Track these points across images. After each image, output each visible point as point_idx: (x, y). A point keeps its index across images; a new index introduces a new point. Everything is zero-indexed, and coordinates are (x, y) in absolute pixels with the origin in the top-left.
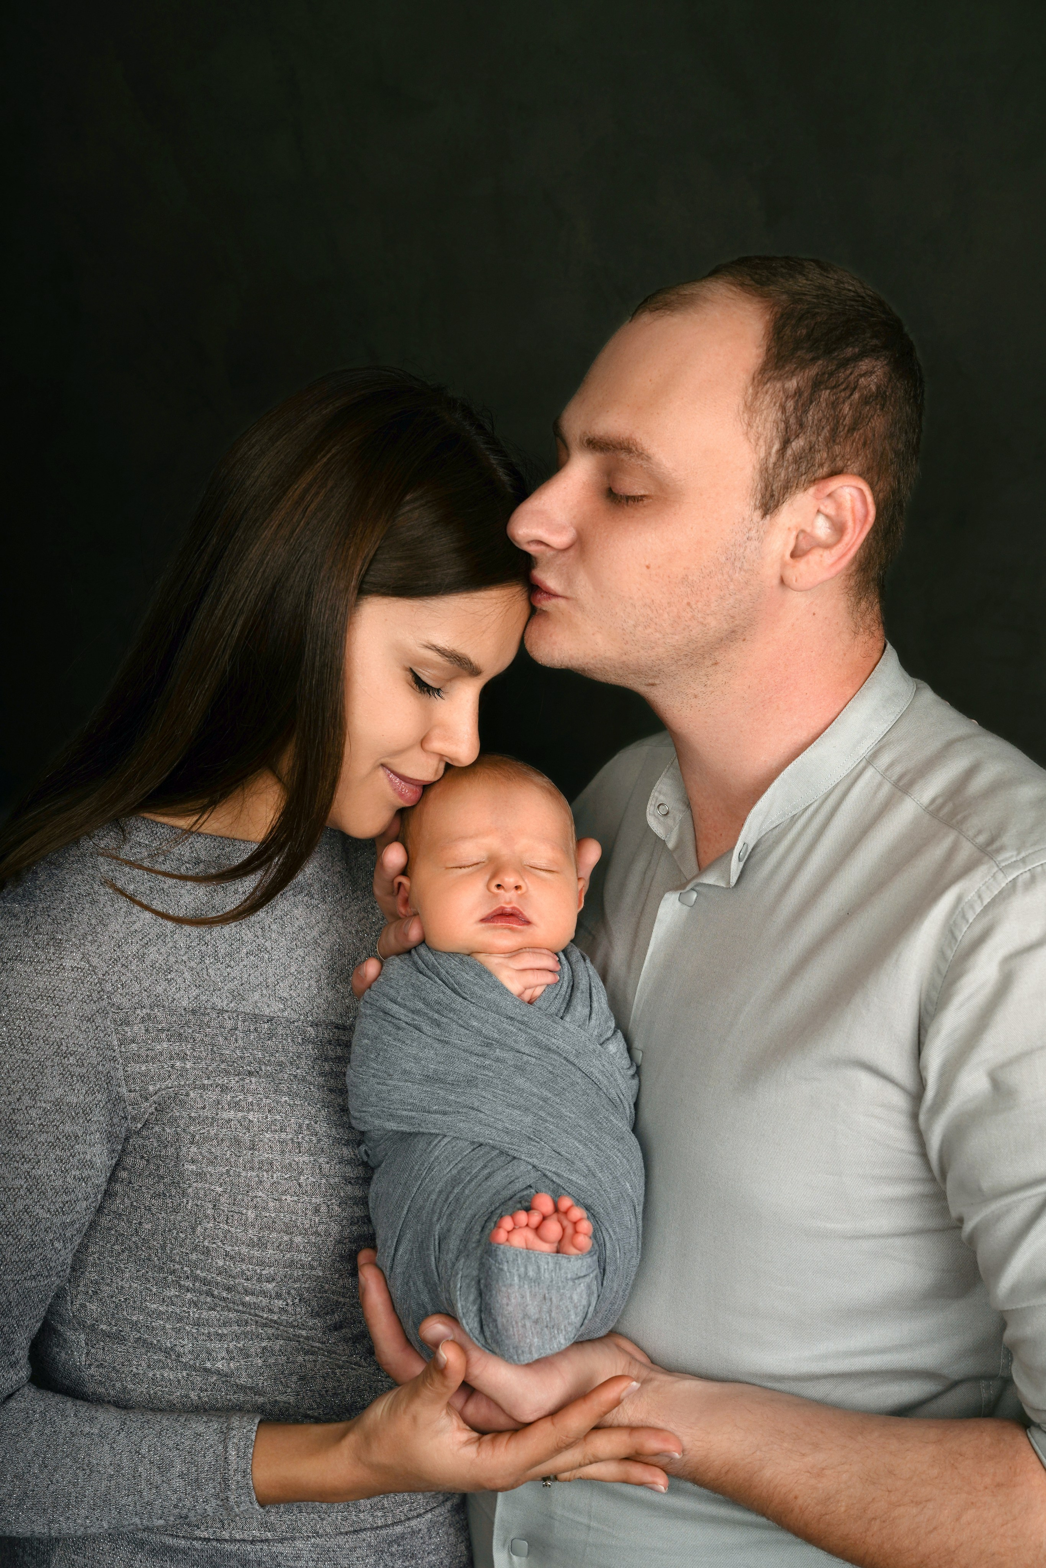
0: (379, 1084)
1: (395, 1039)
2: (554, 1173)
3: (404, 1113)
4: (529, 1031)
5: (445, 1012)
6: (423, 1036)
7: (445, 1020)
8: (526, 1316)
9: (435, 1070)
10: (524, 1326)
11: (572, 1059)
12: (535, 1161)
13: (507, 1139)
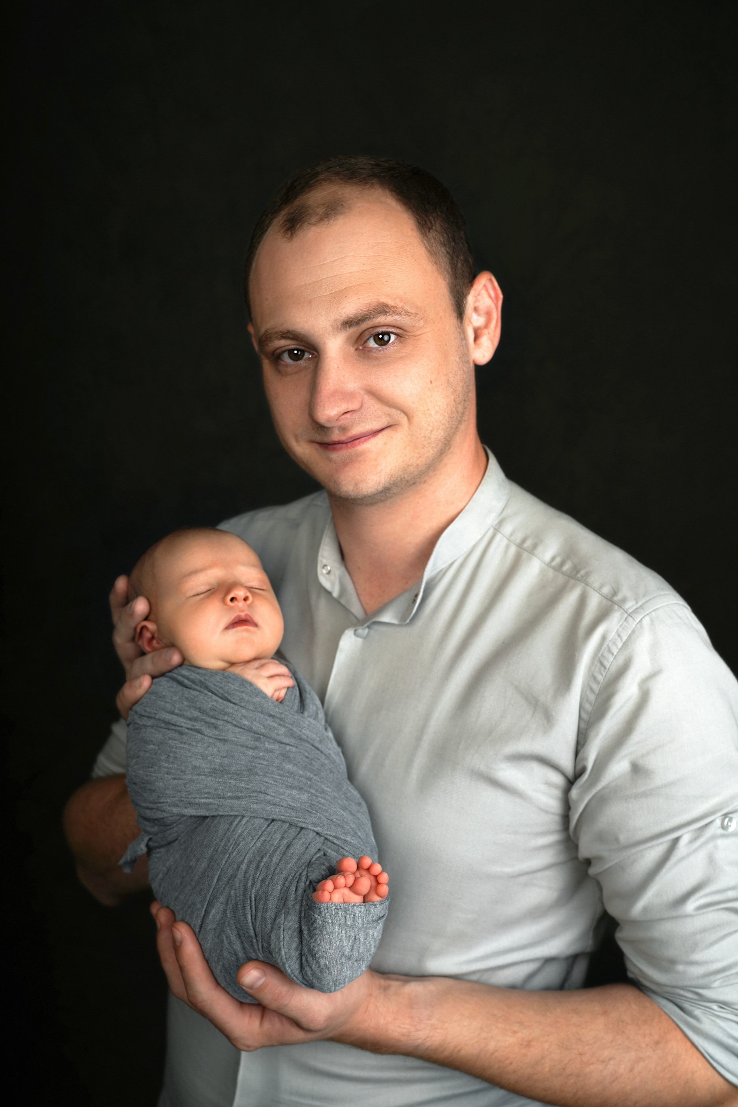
0: (174, 779)
1: (181, 743)
2: (334, 837)
3: (202, 800)
4: (287, 725)
5: (221, 717)
6: (206, 738)
7: (220, 723)
8: (343, 955)
9: (221, 765)
10: (342, 963)
11: (317, 744)
12: (318, 829)
13: (294, 814)
